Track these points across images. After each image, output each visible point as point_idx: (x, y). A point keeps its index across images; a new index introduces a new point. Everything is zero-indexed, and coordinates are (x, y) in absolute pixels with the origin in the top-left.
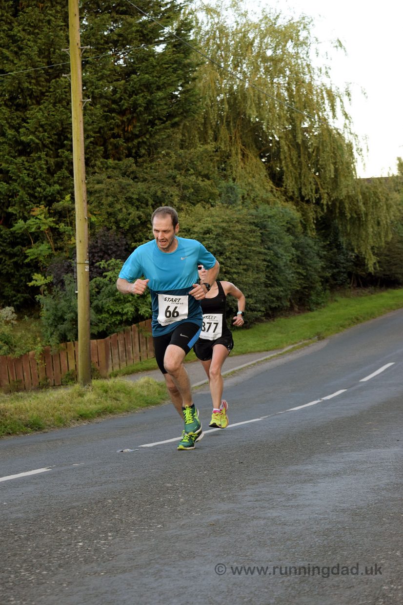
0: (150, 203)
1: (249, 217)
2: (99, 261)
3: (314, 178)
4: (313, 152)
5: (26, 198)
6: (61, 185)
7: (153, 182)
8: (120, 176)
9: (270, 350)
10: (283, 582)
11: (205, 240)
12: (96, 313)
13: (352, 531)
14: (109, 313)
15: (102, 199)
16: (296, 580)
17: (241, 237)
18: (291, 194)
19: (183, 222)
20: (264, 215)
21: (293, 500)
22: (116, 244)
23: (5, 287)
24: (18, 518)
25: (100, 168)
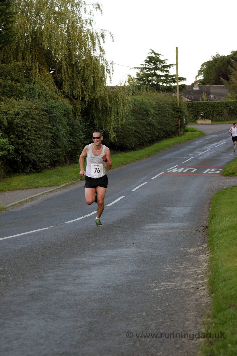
1: (42, 106)
3: (81, 85)
4: (81, 70)
9: (52, 186)
10: (79, 331)
11: (15, 119)
13: (116, 300)
16: (87, 330)
17: (37, 118)
18: (67, 94)
19: (3, 108)
20: (51, 105)
21: (78, 279)
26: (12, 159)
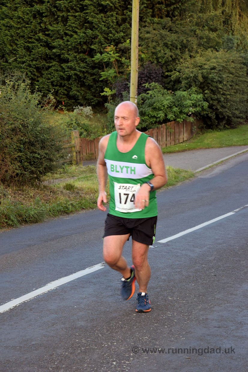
0: (178, 48)
1: (240, 59)
2: (145, 83)
5: (102, 39)
6: (124, 33)
7: (182, 34)
8: (161, 29)
9: (247, 145)
11: (211, 74)
12: (141, 116)
14: (149, 116)
15: (149, 43)
17: (234, 71)
19: (198, 61)
21: (240, 329)
22: (156, 73)
23: (87, 93)
24: (81, 327)
25: (149, 23)
26: (206, 116)
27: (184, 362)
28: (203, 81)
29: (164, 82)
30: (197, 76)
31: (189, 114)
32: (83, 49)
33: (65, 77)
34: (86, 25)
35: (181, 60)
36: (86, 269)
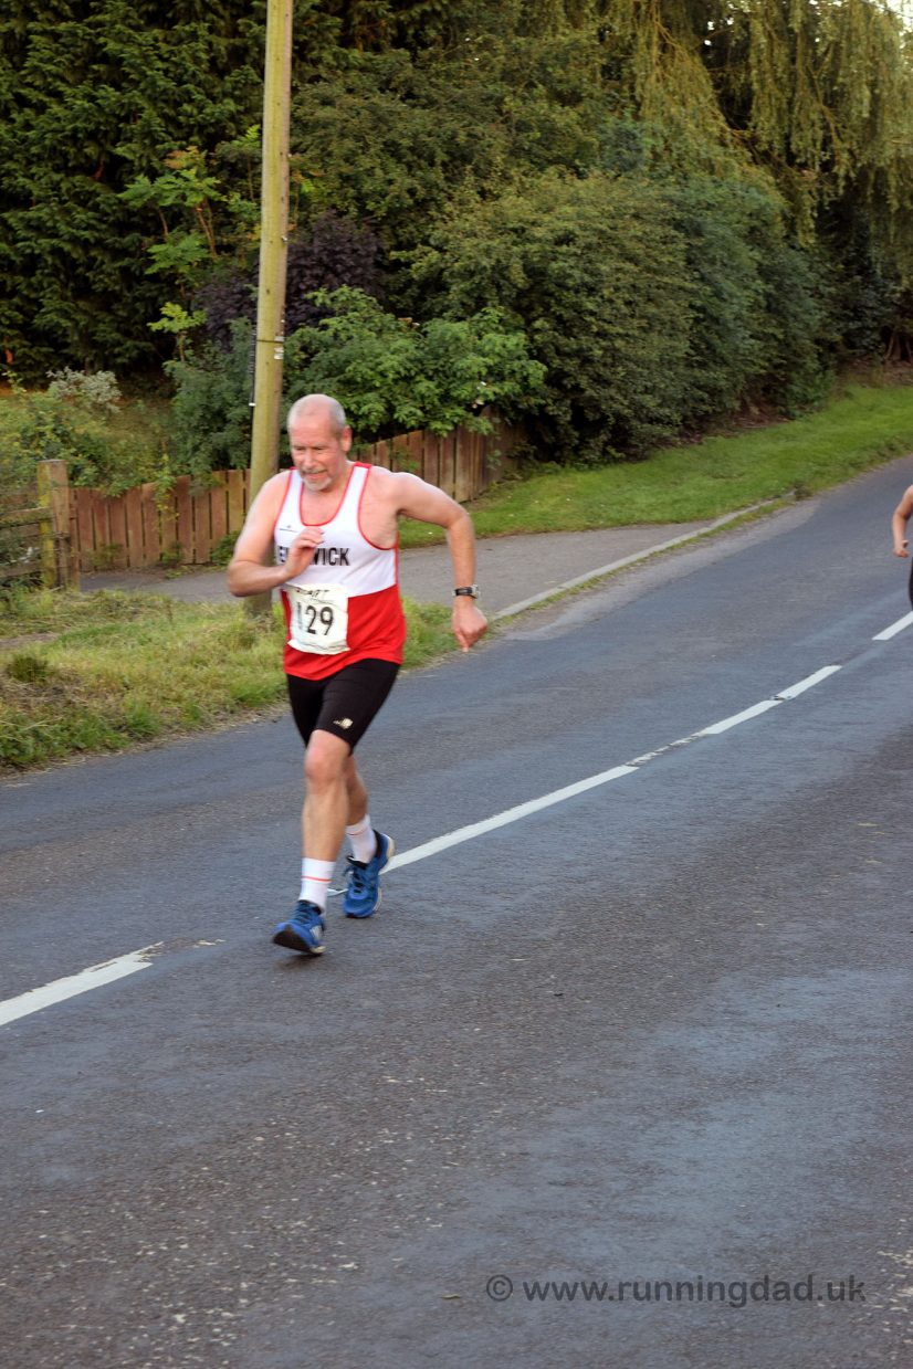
0: (438, 160)
1: (662, 205)
2: (314, 289)
3: (822, 112)
4: (826, 53)
5: (157, 124)
6: (238, 100)
7: (452, 110)
8: (375, 89)
9: (685, 521)
11: (555, 259)
15: (331, 141)
17: (640, 252)
18: (765, 147)
19: (511, 212)
20: (699, 203)
21: (644, 1190)
22: (354, 251)
23: (99, 321)
24: (59, 1186)
25: (330, 68)
26: (536, 412)
27: (436, 1312)
28: (527, 285)
29: (385, 287)
30: (507, 267)
31: (475, 407)
32: (87, 157)
33: (18, 260)
34: (95, 67)
35: (449, 207)
36: (81, 971)
